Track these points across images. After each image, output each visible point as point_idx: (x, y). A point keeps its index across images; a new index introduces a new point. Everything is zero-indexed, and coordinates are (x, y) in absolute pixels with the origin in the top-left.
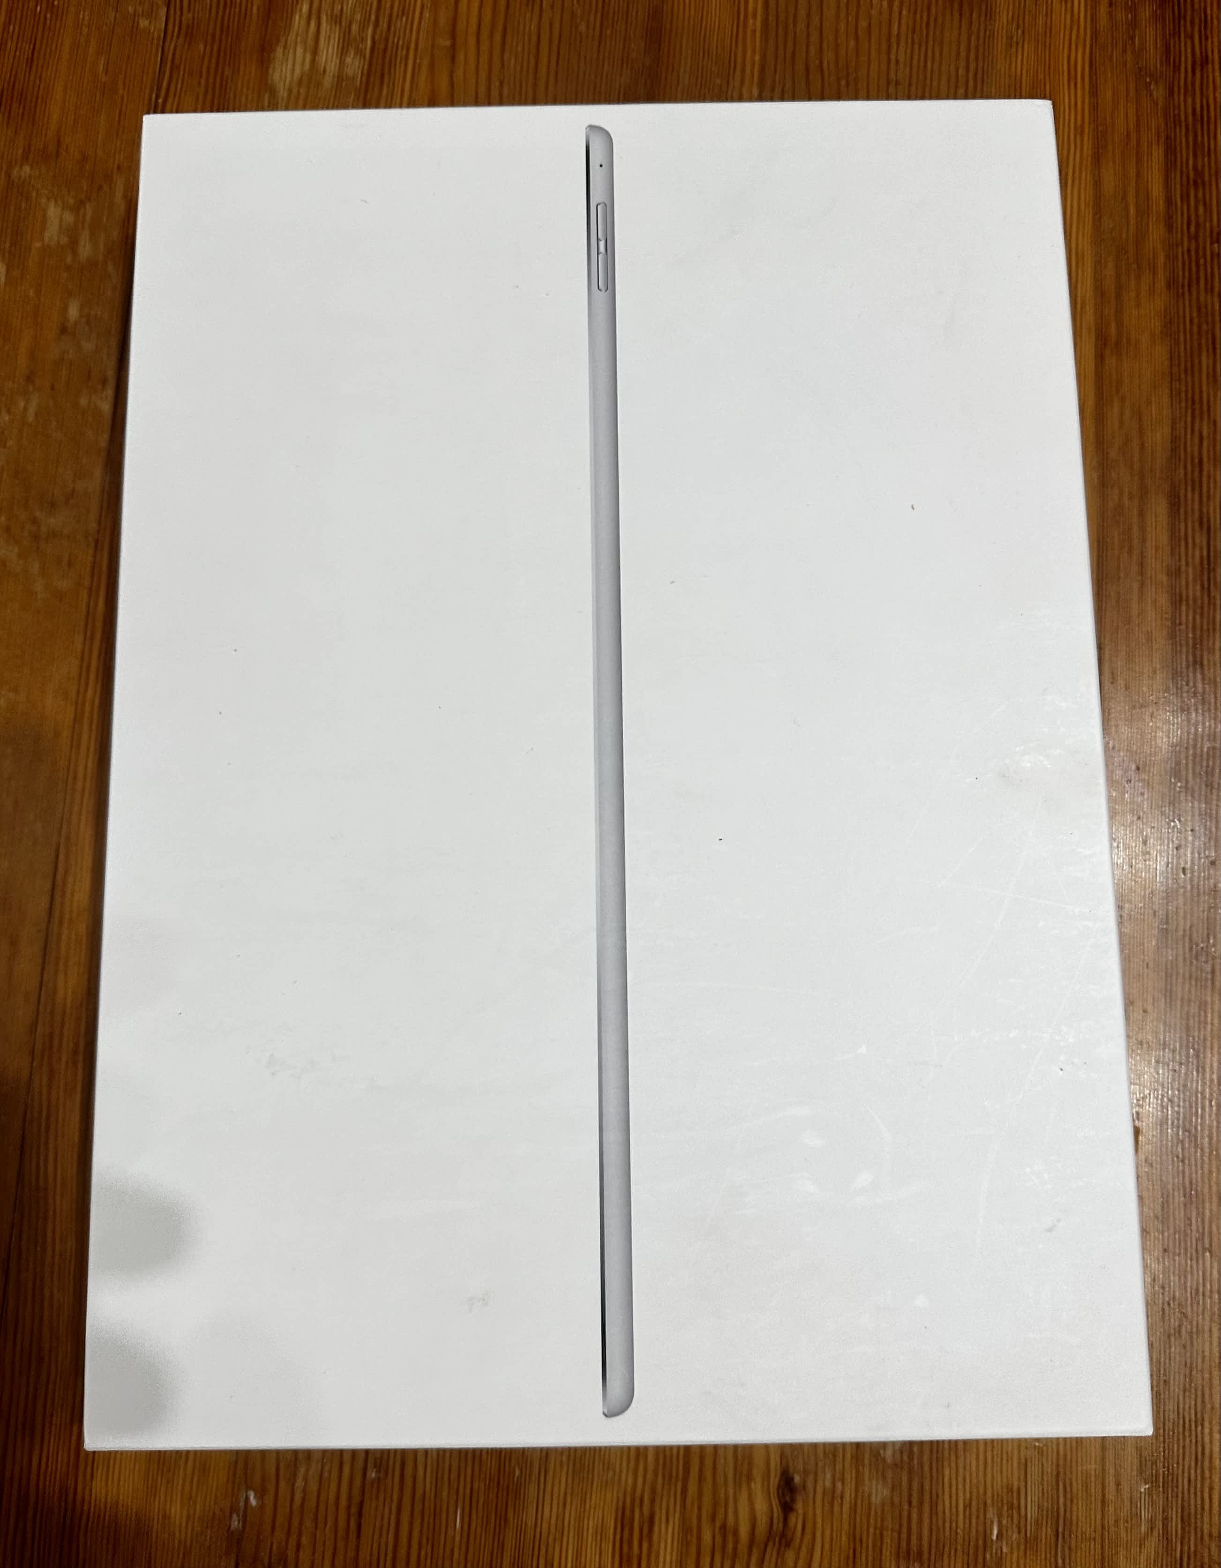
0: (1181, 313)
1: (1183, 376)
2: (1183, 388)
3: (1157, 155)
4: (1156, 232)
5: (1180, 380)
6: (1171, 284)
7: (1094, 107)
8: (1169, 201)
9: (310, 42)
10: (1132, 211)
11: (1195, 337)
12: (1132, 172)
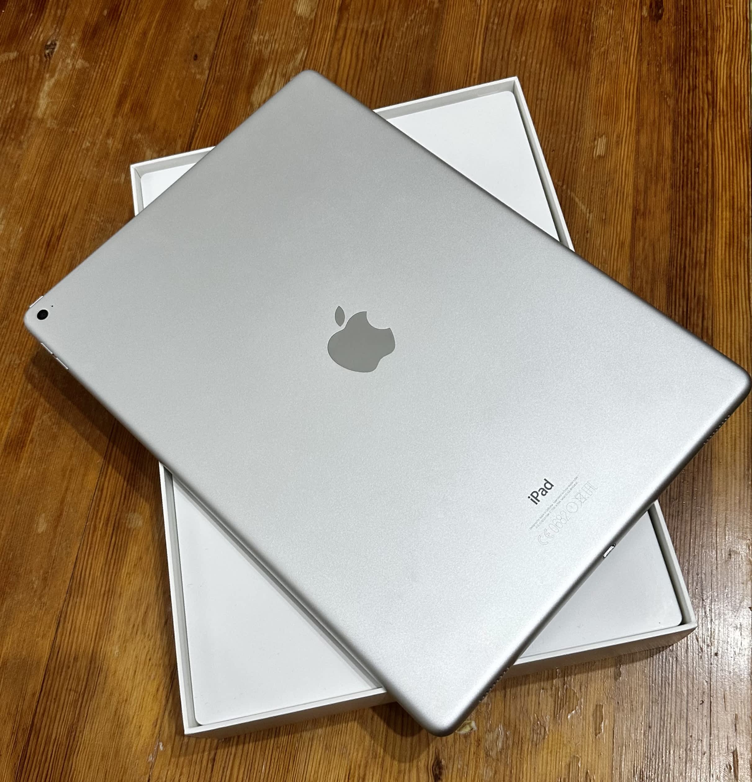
0: (678, 199)
1: (677, 228)
2: (677, 233)
3: (669, 129)
4: (666, 164)
5: (675, 230)
6: (673, 186)
7: (638, 109)
8: (674, 150)
9: (271, 84)
10: (655, 154)
11: (685, 210)
12: (656, 138)
